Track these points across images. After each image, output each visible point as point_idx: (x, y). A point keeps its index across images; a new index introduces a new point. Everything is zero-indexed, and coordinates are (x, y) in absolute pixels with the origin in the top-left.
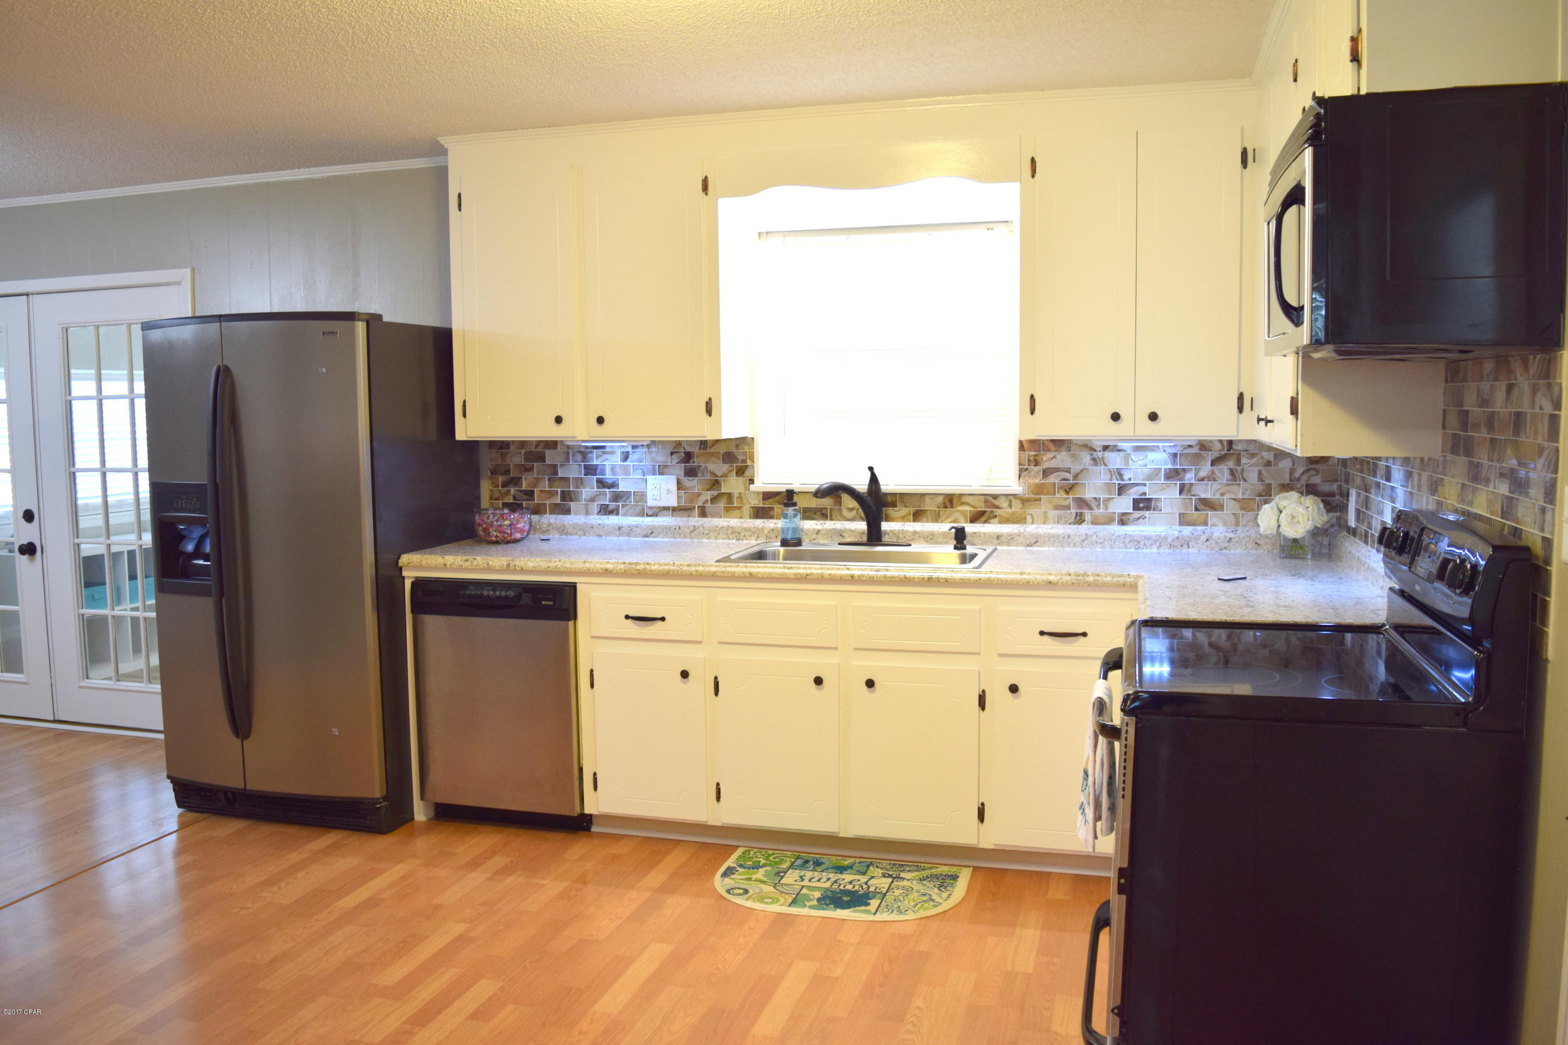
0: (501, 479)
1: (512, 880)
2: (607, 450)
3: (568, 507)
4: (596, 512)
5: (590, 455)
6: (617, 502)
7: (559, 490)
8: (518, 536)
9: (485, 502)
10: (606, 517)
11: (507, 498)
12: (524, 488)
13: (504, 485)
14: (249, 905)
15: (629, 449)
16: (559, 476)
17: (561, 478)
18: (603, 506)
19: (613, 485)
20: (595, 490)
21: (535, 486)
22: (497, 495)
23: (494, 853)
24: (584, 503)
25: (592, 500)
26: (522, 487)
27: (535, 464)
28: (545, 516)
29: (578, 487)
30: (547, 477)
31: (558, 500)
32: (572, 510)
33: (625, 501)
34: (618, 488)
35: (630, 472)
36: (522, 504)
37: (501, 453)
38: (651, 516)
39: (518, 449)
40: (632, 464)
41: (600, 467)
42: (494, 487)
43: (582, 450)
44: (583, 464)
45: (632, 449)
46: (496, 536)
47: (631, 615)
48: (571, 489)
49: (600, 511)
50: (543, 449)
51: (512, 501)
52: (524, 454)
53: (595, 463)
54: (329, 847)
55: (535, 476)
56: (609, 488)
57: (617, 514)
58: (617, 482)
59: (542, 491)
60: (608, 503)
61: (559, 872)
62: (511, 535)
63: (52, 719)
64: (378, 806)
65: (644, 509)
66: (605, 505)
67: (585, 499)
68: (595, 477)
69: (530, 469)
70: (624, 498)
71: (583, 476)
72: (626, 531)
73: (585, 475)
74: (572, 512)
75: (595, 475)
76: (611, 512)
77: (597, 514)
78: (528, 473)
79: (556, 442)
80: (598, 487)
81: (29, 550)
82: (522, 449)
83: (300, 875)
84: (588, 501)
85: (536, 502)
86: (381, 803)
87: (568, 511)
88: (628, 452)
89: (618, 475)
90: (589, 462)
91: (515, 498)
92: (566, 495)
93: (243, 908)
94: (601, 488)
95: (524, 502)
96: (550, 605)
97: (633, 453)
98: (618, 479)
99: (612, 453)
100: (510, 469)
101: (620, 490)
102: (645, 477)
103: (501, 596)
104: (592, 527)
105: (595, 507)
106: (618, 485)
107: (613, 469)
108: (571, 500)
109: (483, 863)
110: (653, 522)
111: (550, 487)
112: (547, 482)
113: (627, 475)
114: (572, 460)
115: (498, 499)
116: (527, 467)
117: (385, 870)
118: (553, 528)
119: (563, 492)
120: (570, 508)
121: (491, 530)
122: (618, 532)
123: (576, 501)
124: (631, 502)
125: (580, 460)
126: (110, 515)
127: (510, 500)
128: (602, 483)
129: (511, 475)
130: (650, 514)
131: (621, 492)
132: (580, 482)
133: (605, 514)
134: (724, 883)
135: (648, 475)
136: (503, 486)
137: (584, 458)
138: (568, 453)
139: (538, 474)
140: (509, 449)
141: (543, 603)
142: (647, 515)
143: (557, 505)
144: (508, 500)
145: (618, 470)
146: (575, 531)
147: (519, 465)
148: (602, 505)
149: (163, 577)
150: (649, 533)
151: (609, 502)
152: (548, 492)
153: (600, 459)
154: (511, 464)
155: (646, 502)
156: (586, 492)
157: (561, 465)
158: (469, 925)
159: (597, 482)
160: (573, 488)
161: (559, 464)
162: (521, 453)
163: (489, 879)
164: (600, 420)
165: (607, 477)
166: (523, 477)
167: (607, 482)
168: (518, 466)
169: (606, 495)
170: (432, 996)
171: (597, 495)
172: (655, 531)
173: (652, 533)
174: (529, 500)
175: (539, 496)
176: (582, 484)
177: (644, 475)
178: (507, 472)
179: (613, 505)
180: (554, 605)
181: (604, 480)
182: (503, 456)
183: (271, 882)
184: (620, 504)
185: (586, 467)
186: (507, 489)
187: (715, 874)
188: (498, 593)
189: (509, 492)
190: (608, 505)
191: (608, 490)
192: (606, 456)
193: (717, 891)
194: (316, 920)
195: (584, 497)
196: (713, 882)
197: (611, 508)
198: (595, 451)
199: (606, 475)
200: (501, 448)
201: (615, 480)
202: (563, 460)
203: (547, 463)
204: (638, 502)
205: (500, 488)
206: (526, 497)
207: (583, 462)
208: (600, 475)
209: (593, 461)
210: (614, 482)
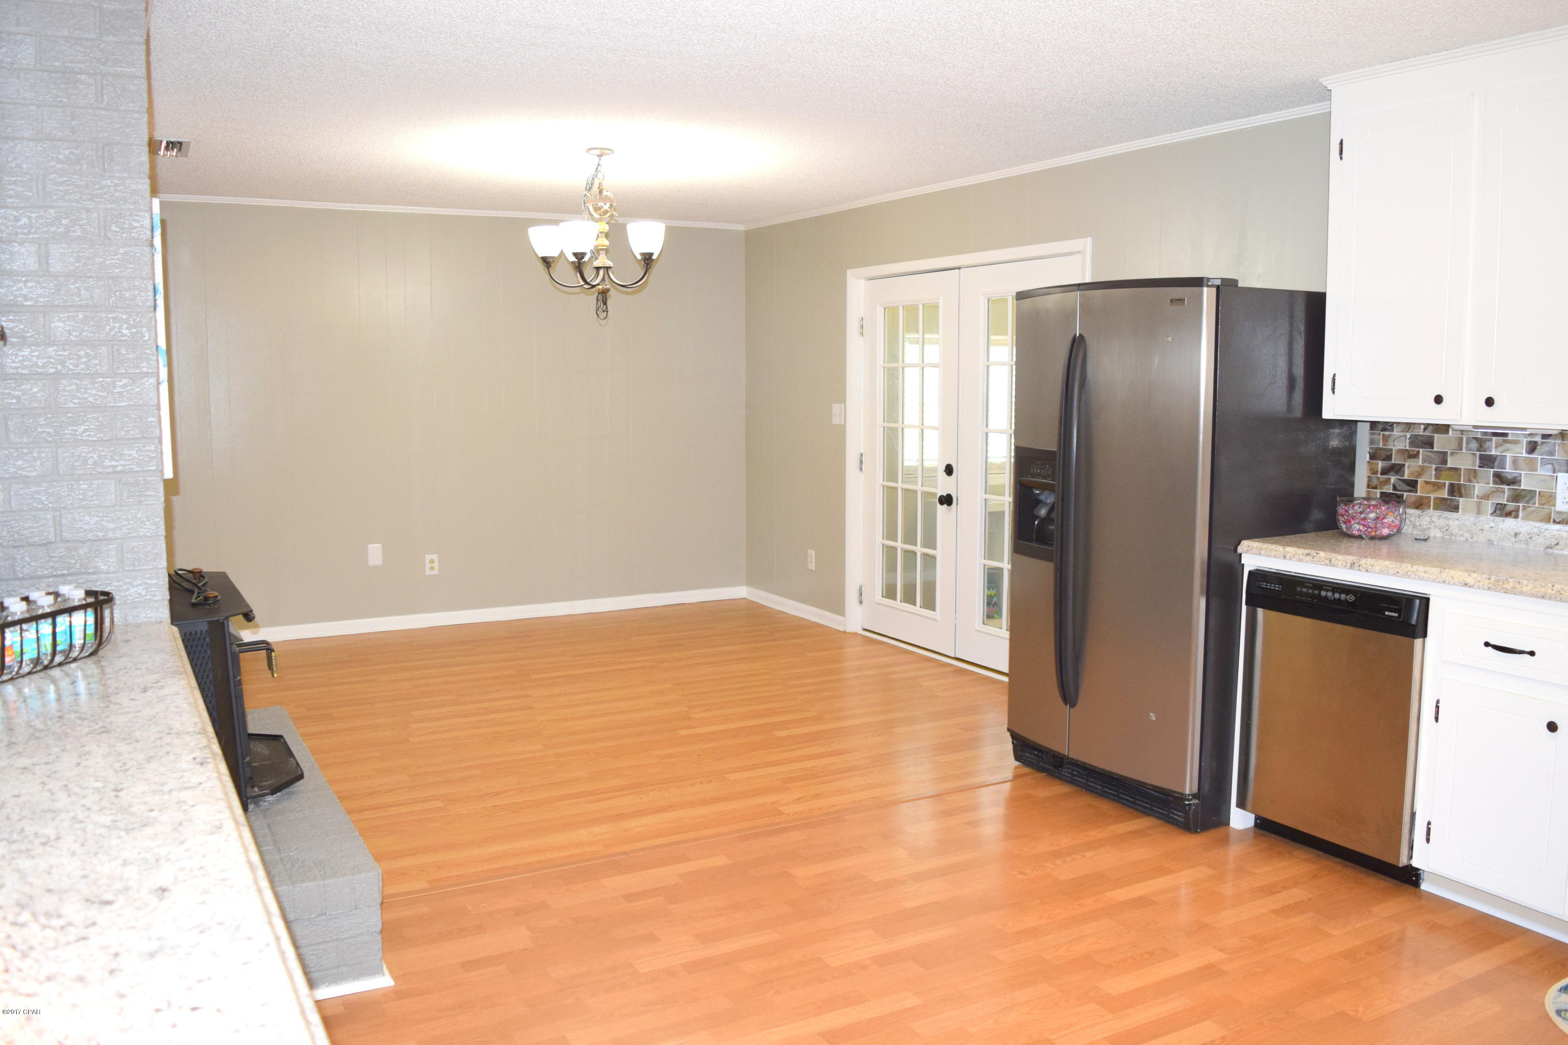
0: (1380, 464)
1: (1299, 921)
2: (1510, 438)
3: (1456, 503)
4: (1490, 511)
5: (1488, 444)
6: (1517, 502)
7: (1447, 483)
8: (1385, 531)
9: (1360, 489)
10: (1502, 519)
11: (1386, 487)
12: (1406, 477)
13: (1384, 472)
14: (1028, 871)
15: (1538, 439)
16: (1449, 465)
17: (1451, 469)
18: (1499, 506)
19: (1514, 481)
20: (1491, 485)
21: (1419, 475)
22: (1375, 482)
23: (1296, 884)
24: (1475, 499)
25: (1486, 497)
26: (1403, 476)
27: (1421, 450)
28: (1428, 511)
29: (1470, 481)
30: (1434, 466)
31: (1445, 494)
32: (1461, 507)
33: (1527, 502)
34: (1520, 486)
35: (1537, 467)
36: (1403, 496)
37: (1383, 435)
38: (1559, 523)
39: (1403, 432)
40: (1540, 457)
41: (1500, 458)
42: (1373, 474)
43: (1479, 436)
44: (1478, 453)
45: (1542, 439)
46: (1359, 530)
47: (1492, 642)
48: (1462, 482)
49: (1495, 512)
50: (1432, 433)
51: (1391, 491)
52: (1410, 438)
53: (1493, 453)
54: (1130, 832)
55: (1420, 463)
56: (1508, 485)
57: (1516, 517)
58: (1519, 478)
59: (1427, 483)
60: (1505, 503)
61: (1357, 926)
62: (1376, 528)
63: (953, 656)
64: (1187, 803)
65: (1550, 513)
66: (1502, 504)
67: (1478, 496)
68: (1492, 470)
69: (1415, 456)
70: (1527, 499)
71: (1477, 468)
72: (1524, 538)
73: (1479, 467)
74: (1460, 510)
75: (1493, 468)
76: (1508, 514)
77: (1491, 514)
78: (1412, 460)
79: (1448, 426)
80: (1495, 483)
81: (947, 500)
82: (1407, 432)
83: (1089, 854)
84: (1481, 498)
85: (1419, 494)
86: (1191, 800)
87: (1456, 509)
88: (1536, 443)
89: (1521, 470)
90: (1485, 451)
91: (1395, 488)
92: (1456, 489)
93: (1021, 873)
94: (1498, 485)
95: (1405, 494)
96: (1394, 617)
97: (1543, 443)
98: (1521, 475)
99: (1516, 442)
100: (1392, 454)
101: (1522, 487)
102: (1555, 475)
103: (1339, 599)
104: (1482, 530)
105: (1489, 506)
106: (1520, 481)
107: (1515, 461)
108: (1461, 496)
109: (1278, 892)
110: (1560, 531)
111: (1437, 477)
112: (1434, 472)
113: (1532, 471)
114: (1466, 448)
115: (1375, 488)
116: (1411, 453)
117: (1172, 872)
118: (1435, 526)
119: (1452, 485)
120: (1458, 505)
121: (1352, 522)
122: (1514, 539)
123: (1466, 498)
124: (1535, 504)
125: (1476, 449)
126: (989, 476)
127: (1389, 489)
128: (1500, 478)
129: (1393, 462)
130: (1557, 521)
131: (1523, 490)
132: (1473, 475)
133: (1501, 516)
134: (1559, 1000)
135: (1560, 471)
136: (1382, 474)
137: (1481, 446)
138: (1461, 439)
139: (1424, 461)
140: (1393, 431)
141: (1387, 613)
142: (1554, 522)
143: (1443, 499)
144: (1387, 489)
145: (1521, 464)
146: (1461, 532)
147: (1402, 450)
148: (1498, 504)
149: (1019, 539)
150: (1553, 544)
151: (1507, 501)
152: (1434, 484)
153: (1501, 449)
154: (1394, 449)
155: (1554, 505)
156: (1479, 488)
157: (1452, 453)
158: (1226, 956)
159: (1494, 476)
160: (1464, 481)
161: (1449, 451)
162: (1406, 436)
163: (1276, 912)
164: (1489, 402)
165: (1507, 471)
166: (1407, 464)
167: (1506, 478)
168: (1401, 452)
169: (1504, 492)
170: (1147, 1021)
171: (1493, 492)
172: (1562, 543)
173: (1557, 544)
174: (1411, 491)
175: (1422, 487)
176: (1475, 477)
177: (1554, 472)
178: (1389, 458)
179: (1511, 506)
180: (1399, 617)
181: (1503, 475)
182: (1386, 439)
183: (1055, 855)
184: (1521, 505)
185: (1482, 458)
186: (1386, 476)
187: (1553, 985)
188: (1337, 596)
189: (1389, 479)
190: (1505, 505)
191: (1506, 487)
192: (1508, 446)
193: (1545, 1007)
194: (1080, 905)
195: (1476, 492)
196: (1545, 994)
197: (1509, 509)
198: (1494, 438)
199: (1506, 469)
200: (1384, 430)
201: (1516, 475)
202: (1454, 448)
203: (1435, 449)
204: (1544, 504)
205: (1379, 475)
206: (1408, 488)
207: (1479, 450)
208: (1498, 468)
209: (1491, 451)
210: (1515, 478)
